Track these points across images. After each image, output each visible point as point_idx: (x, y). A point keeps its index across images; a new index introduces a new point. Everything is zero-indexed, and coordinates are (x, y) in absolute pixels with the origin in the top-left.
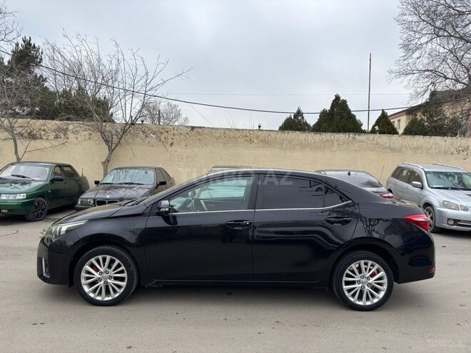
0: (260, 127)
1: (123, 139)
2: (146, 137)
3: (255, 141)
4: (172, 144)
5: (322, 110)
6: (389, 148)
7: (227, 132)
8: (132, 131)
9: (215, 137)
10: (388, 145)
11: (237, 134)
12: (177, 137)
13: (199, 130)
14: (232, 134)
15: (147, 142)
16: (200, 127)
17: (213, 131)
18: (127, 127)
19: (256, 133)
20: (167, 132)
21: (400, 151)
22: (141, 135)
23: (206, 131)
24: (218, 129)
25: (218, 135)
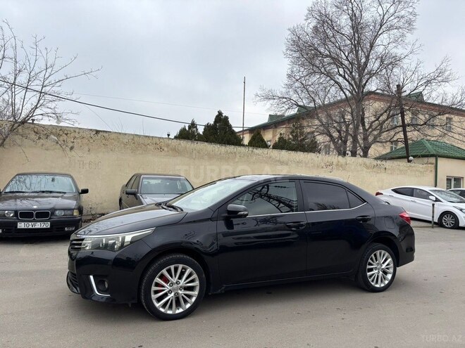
0: (169, 135)
1: (7, 140)
2: (40, 138)
3: (166, 149)
4: (72, 148)
5: (206, 124)
6: (279, 161)
7: (136, 139)
8: (20, 131)
9: (123, 142)
10: (278, 159)
11: (147, 141)
12: (79, 141)
13: (105, 134)
14: (141, 141)
15: (40, 144)
16: (106, 132)
17: (121, 137)
18: (16, 125)
19: (167, 141)
20: (66, 134)
21: (287, 165)
22: (33, 136)
23: (113, 136)
24: (126, 134)
25: (126, 141)
